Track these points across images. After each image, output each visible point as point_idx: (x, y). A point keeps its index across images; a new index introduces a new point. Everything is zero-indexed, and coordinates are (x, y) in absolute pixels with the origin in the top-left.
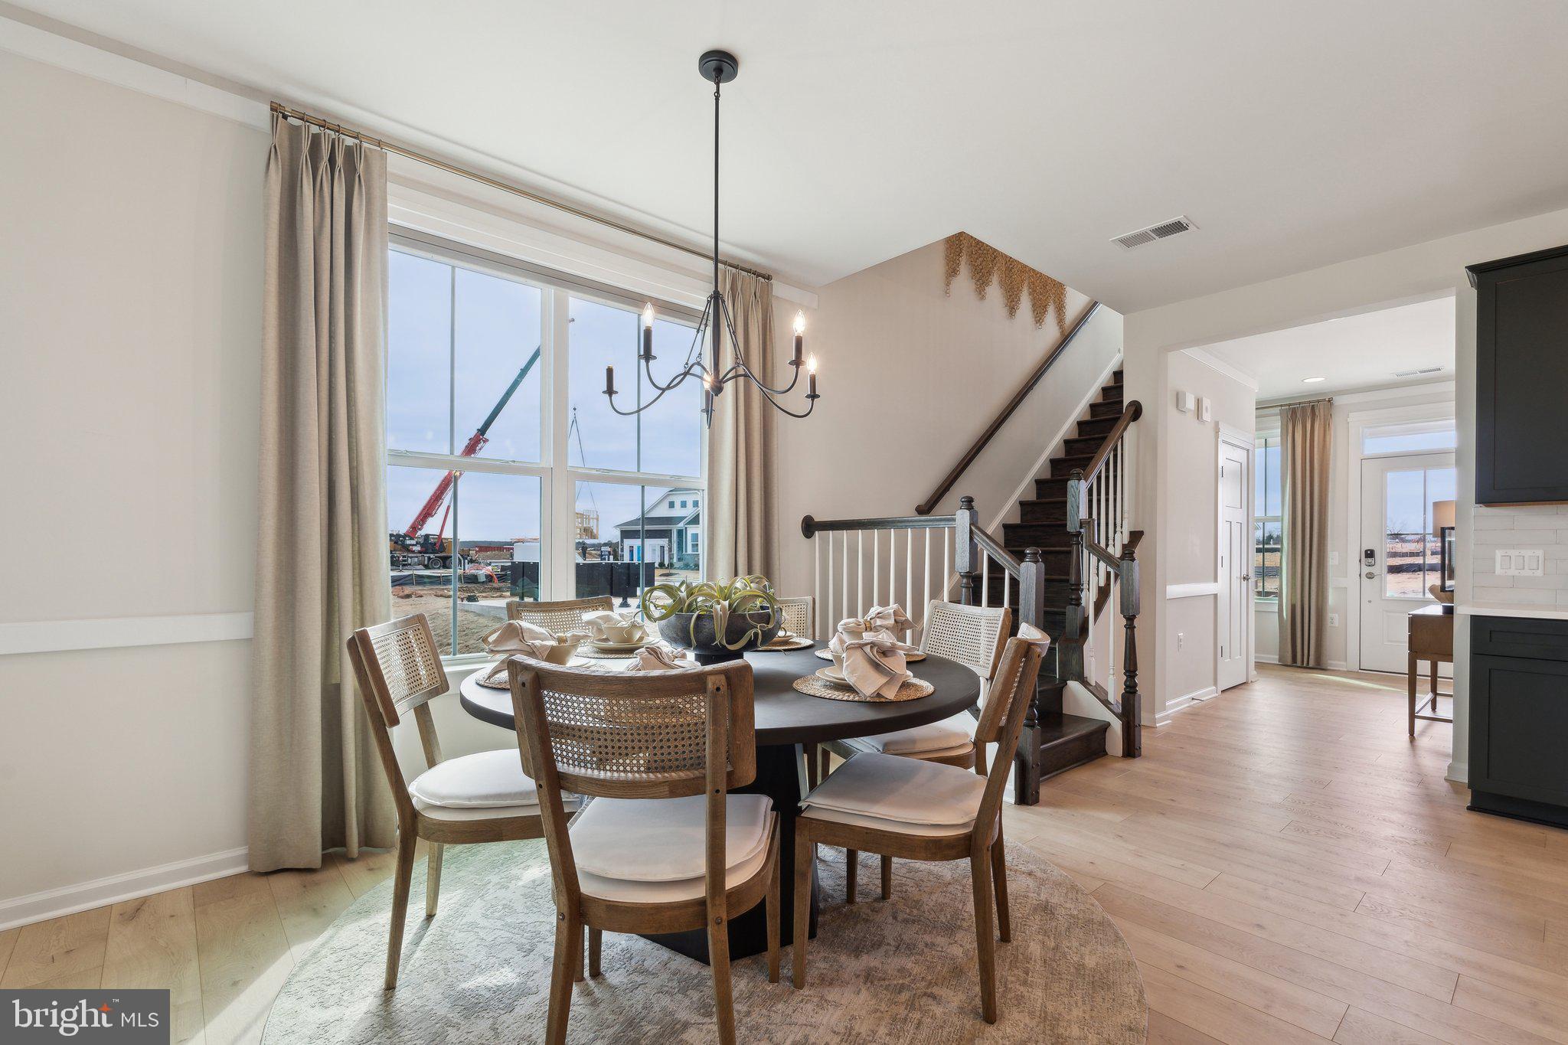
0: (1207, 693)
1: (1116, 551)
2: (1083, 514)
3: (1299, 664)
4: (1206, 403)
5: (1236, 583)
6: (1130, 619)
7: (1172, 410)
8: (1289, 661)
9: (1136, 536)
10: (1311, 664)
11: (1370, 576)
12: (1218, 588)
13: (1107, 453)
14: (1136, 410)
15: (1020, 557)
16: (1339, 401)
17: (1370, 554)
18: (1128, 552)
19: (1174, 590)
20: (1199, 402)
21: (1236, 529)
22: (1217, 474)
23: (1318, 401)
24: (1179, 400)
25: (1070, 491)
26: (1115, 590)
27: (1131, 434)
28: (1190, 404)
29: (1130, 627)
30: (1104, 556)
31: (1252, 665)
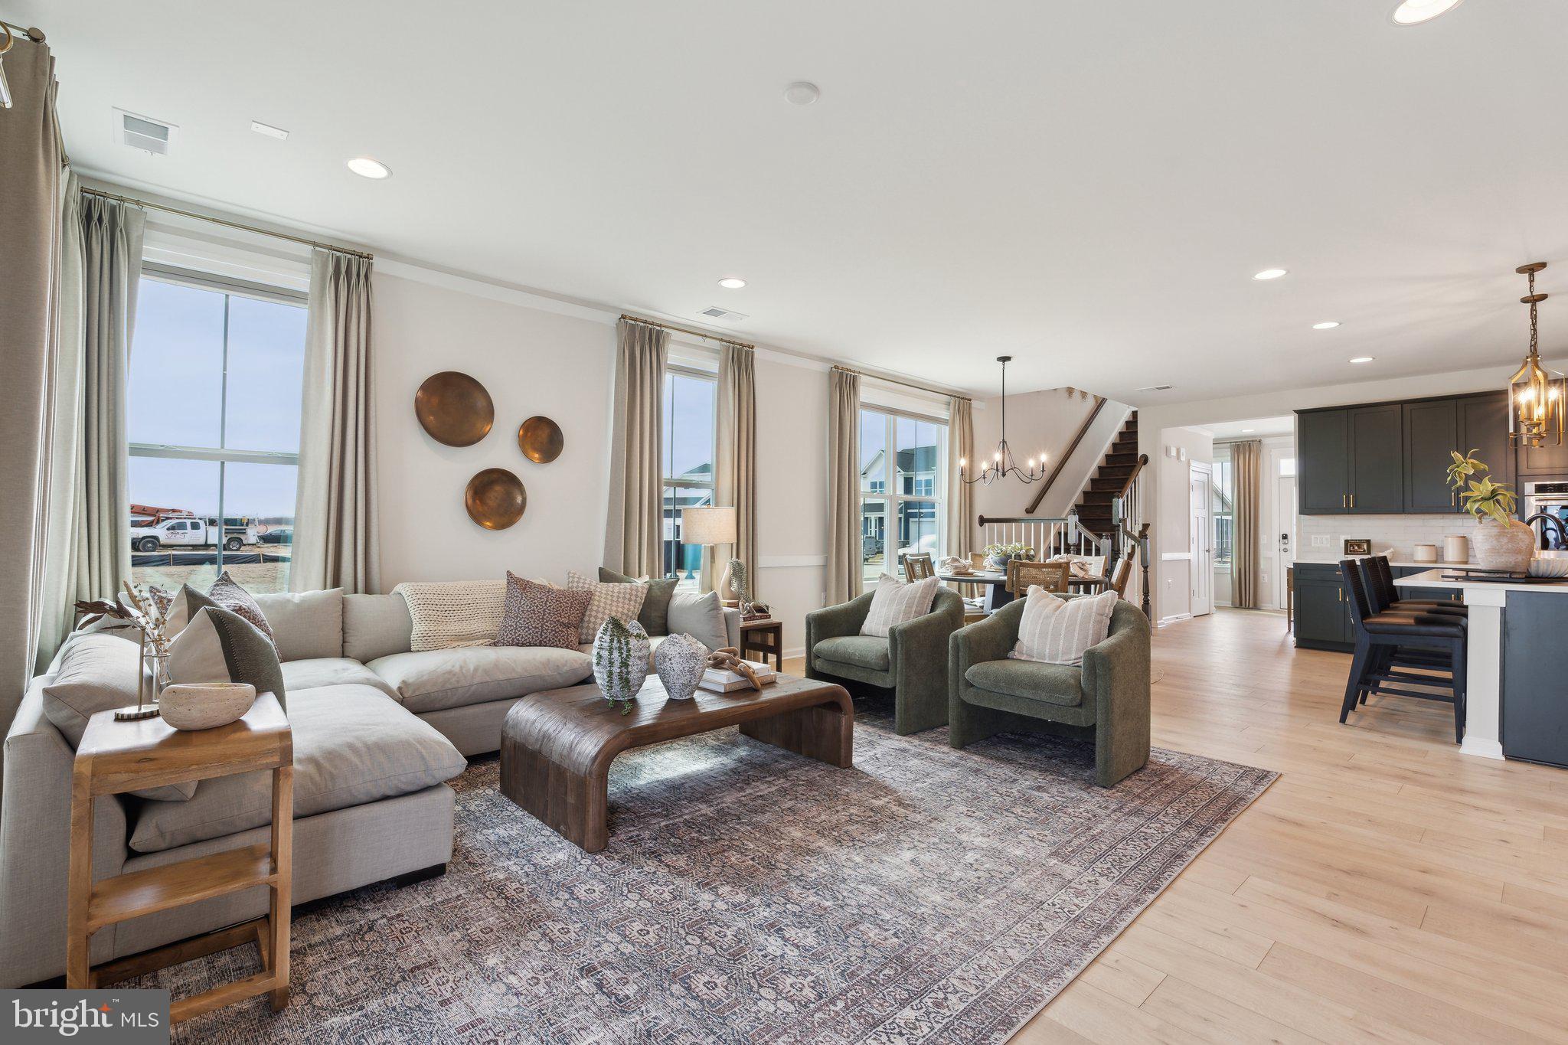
0: (1186, 616)
1: (1137, 534)
2: (1121, 516)
3: (1244, 606)
4: (1183, 450)
5: (1202, 554)
6: (1146, 568)
7: (1164, 456)
8: (1238, 605)
9: (1146, 526)
10: (1251, 606)
11: (1285, 550)
12: (1191, 555)
13: (1131, 484)
14: (1145, 459)
15: (1100, 536)
16: (1265, 441)
17: (1285, 537)
18: (1143, 534)
19: (1166, 556)
20: (1178, 451)
21: (1201, 521)
22: (1189, 487)
23: (1253, 441)
24: (1167, 451)
25: (1114, 504)
26: (1138, 551)
27: (1142, 475)
28: (1174, 453)
29: (1146, 572)
30: (1130, 536)
31: (1213, 604)
